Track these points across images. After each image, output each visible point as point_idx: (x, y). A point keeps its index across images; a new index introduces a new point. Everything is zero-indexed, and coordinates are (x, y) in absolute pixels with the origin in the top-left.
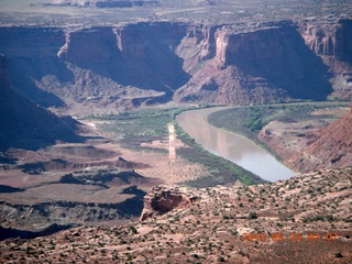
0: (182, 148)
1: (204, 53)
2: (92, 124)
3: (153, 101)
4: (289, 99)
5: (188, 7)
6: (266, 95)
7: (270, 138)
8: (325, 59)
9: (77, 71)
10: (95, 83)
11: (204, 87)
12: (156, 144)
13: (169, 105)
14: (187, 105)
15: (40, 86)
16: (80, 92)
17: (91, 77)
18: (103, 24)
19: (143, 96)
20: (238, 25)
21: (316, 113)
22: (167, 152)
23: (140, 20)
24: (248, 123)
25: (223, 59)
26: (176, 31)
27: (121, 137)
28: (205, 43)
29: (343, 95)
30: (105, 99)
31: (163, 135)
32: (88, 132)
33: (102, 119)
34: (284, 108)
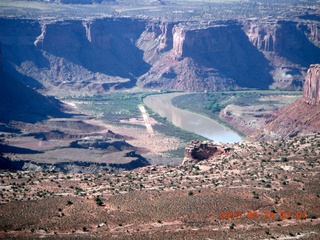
0: (156, 125)
1: (162, 46)
2: (72, 104)
3: (120, 86)
4: (237, 88)
5: (142, 5)
6: (217, 83)
7: (231, 118)
8: (266, 54)
9: (52, 58)
10: (68, 69)
11: (164, 75)
12: (133, 121)
13: (134, 90)
14: (150, 90)
15: (20, 70)
16: (55, 77)
17: (64, 64)
18: (73, 18)
19: (111, 82)
20: (192, 22)
21: (262, 99)
22: (145, 127)
23: (105, 16)
24: (208, 106)
25: (181, 52)
26: (136, 26)
27: (101, 115)
28: (163, 37)
29: (283, 85)
30: (78, 84)
31: (137, 114)
32: (71, 110)
33: (80, 100)
34: (234, 94)
